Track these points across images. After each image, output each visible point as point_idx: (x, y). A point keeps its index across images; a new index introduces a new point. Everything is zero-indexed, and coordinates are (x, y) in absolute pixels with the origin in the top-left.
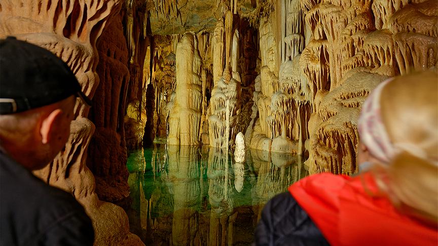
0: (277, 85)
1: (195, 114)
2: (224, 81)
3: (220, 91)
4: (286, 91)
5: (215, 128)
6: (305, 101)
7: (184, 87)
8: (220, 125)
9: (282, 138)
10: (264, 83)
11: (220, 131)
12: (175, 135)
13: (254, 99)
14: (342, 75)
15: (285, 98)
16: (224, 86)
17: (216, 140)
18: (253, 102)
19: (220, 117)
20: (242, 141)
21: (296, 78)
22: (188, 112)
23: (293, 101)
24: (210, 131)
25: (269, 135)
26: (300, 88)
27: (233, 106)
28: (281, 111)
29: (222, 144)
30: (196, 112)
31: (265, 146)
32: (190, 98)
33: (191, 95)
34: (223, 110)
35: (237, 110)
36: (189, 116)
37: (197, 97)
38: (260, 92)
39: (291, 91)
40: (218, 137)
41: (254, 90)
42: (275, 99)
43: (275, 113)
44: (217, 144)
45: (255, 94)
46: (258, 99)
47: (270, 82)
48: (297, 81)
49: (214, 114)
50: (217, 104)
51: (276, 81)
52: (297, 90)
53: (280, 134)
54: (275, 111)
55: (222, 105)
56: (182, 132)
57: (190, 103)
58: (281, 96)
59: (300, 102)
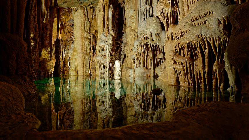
0: (136, 37)
1: (86, 56)
2: (105, 35)
3: (102, 41)
4: (143, 39)
5: (100, 64)
7: (79, 39)
8: (102, 62)
9: (141, 68)
10: (128, 36)
11: (103, 65)
12: (74, 69)
13: (122, 48)
14: (189, 8)
15: (143, 43)
16: (105, 38)
17: (100, 71)
18: (122, 49)
19: (102, 57)
20: (119, 65)
21: (149, 31)
22: (82, 55)
23: (147, 45)
24: (96, 66)
25: (133, 67)
26: (151, 37)
27: (110, 50)
28: (140, 51)
29: (104, 74)
30: (87, 54)
31: (131, 73)
32: (83, 47)
33: (84, 44)
34: (104, 52)
35: (113, 52)
36: (83, 57)
37: (88, 46)
38: (126, 43)
39: (146, 38)
40: (101, 69)
41: (122, 42)
42: (136, 44)
43: (136, 53)
44: (101, 73)
45: (123, 44)
46: (125, 47)
47: (132, 35)
48: (149, 32)
49: (99, 55)
50: (100, 49)
51: (136, 34)
52: (149, 37)
53: (139, 66)
54: (136, 52)
55: (104, 49)
56: (79, 67)
57: (84, 49)
58: (140, 41)
59: (151, 44)
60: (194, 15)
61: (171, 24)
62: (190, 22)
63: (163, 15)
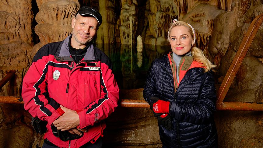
0: (159, 6)
1: (111, 26)
2: (128, 4)
3: (126, 11)
4: (165, 10)
5: (124, 33)
6: (175, 16)
7: (104, 9)
8: (126, 31)
9: (162, 37)
10: (151, 5)
11: (127, 34)
12: (100, 38)
13: (146, 15)
14: (194, 4)
15: (164, 14)
16: (128, 8)
17: (125, 40)
19: (126, 27)
20: (141, 40)
21: (170, 2)
22: (107, 24)
23: (169, 15)
24: (121, 35)
25: (155, 36)
26: (173, 8)
27: (134, 20)
28: (162, 22)
29: (128, 42)
30: (112, 23)
31: (153, 42)
32: (108, 16)
33: (108, 14)
34: (128, 22)
35: (136, 22)
36: (108, 27)
37: (112, 15)
38: (149, 10)
39: (167, 10)
40: (126, 38)
41: (145, 9)
42: (159, 15)
43: (158, 23)
44: (125, 42)
45: (146, 12)
46: (148, 15)
47: (155, 4)
48: (171, 4)
49: (123, 25)
50: (124, 19)
51: (159, 3)
52: (171, 9)
53: (161, 35)
54: (159, 22)
55: (127, 20)
56: (104, 36)
57: (108, 19)
58: (162, 13)
59: (172, 16)
60: (194, 14)
61: (182, 11)
62: (191, 18)
63: (176, 2)
